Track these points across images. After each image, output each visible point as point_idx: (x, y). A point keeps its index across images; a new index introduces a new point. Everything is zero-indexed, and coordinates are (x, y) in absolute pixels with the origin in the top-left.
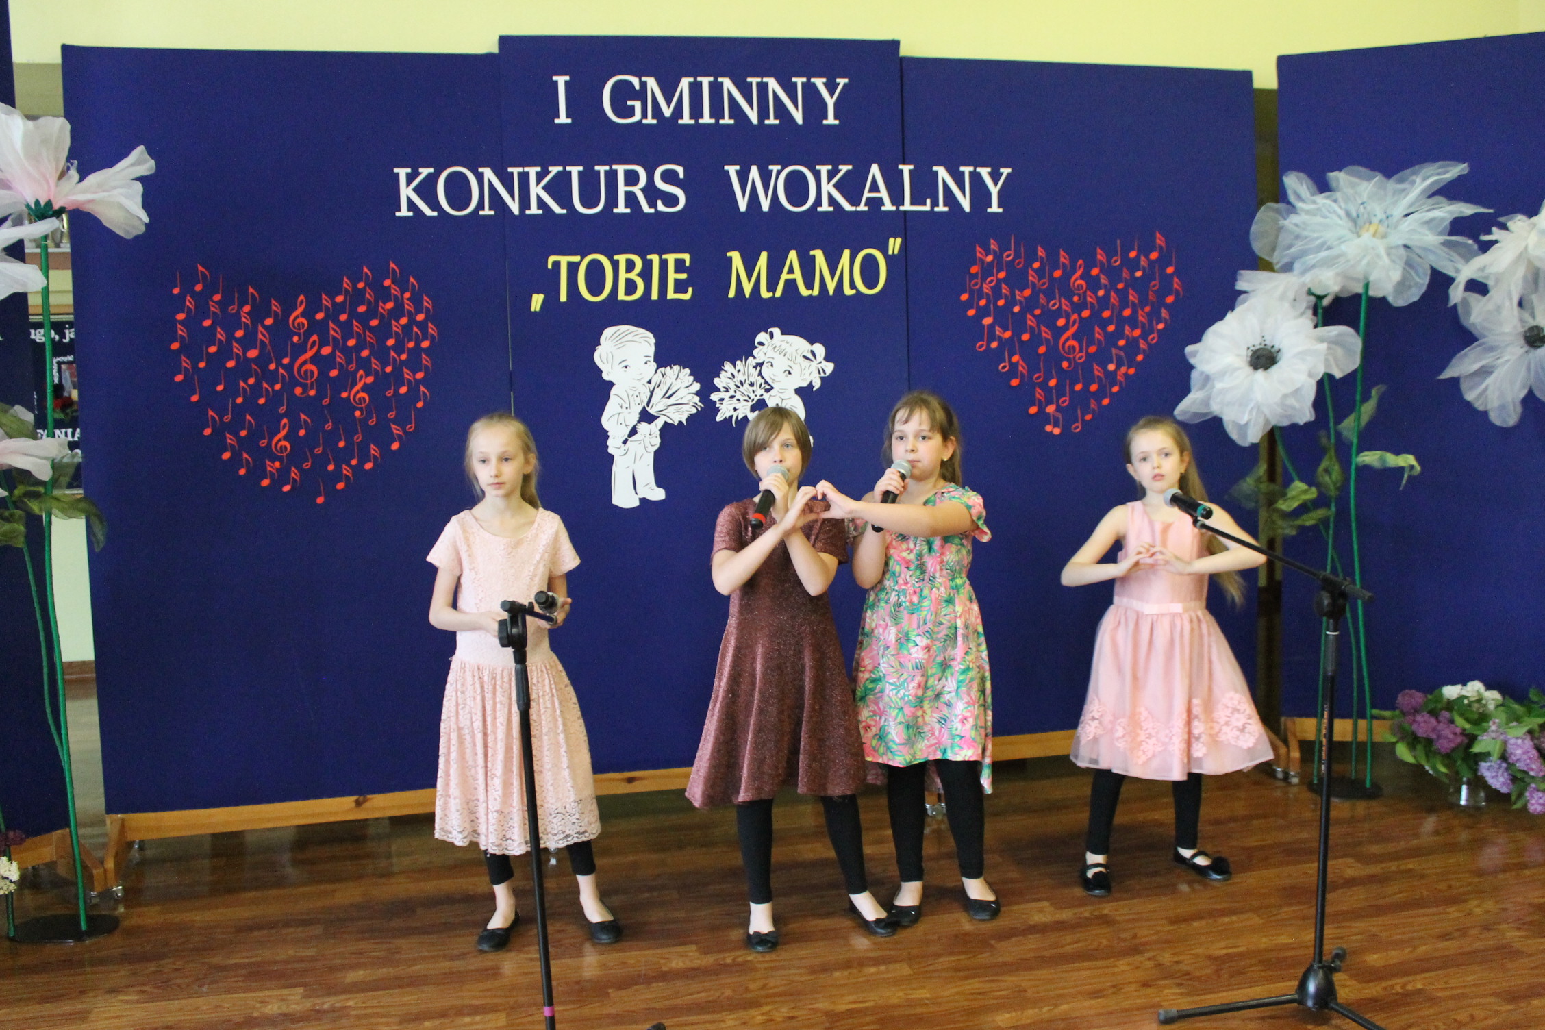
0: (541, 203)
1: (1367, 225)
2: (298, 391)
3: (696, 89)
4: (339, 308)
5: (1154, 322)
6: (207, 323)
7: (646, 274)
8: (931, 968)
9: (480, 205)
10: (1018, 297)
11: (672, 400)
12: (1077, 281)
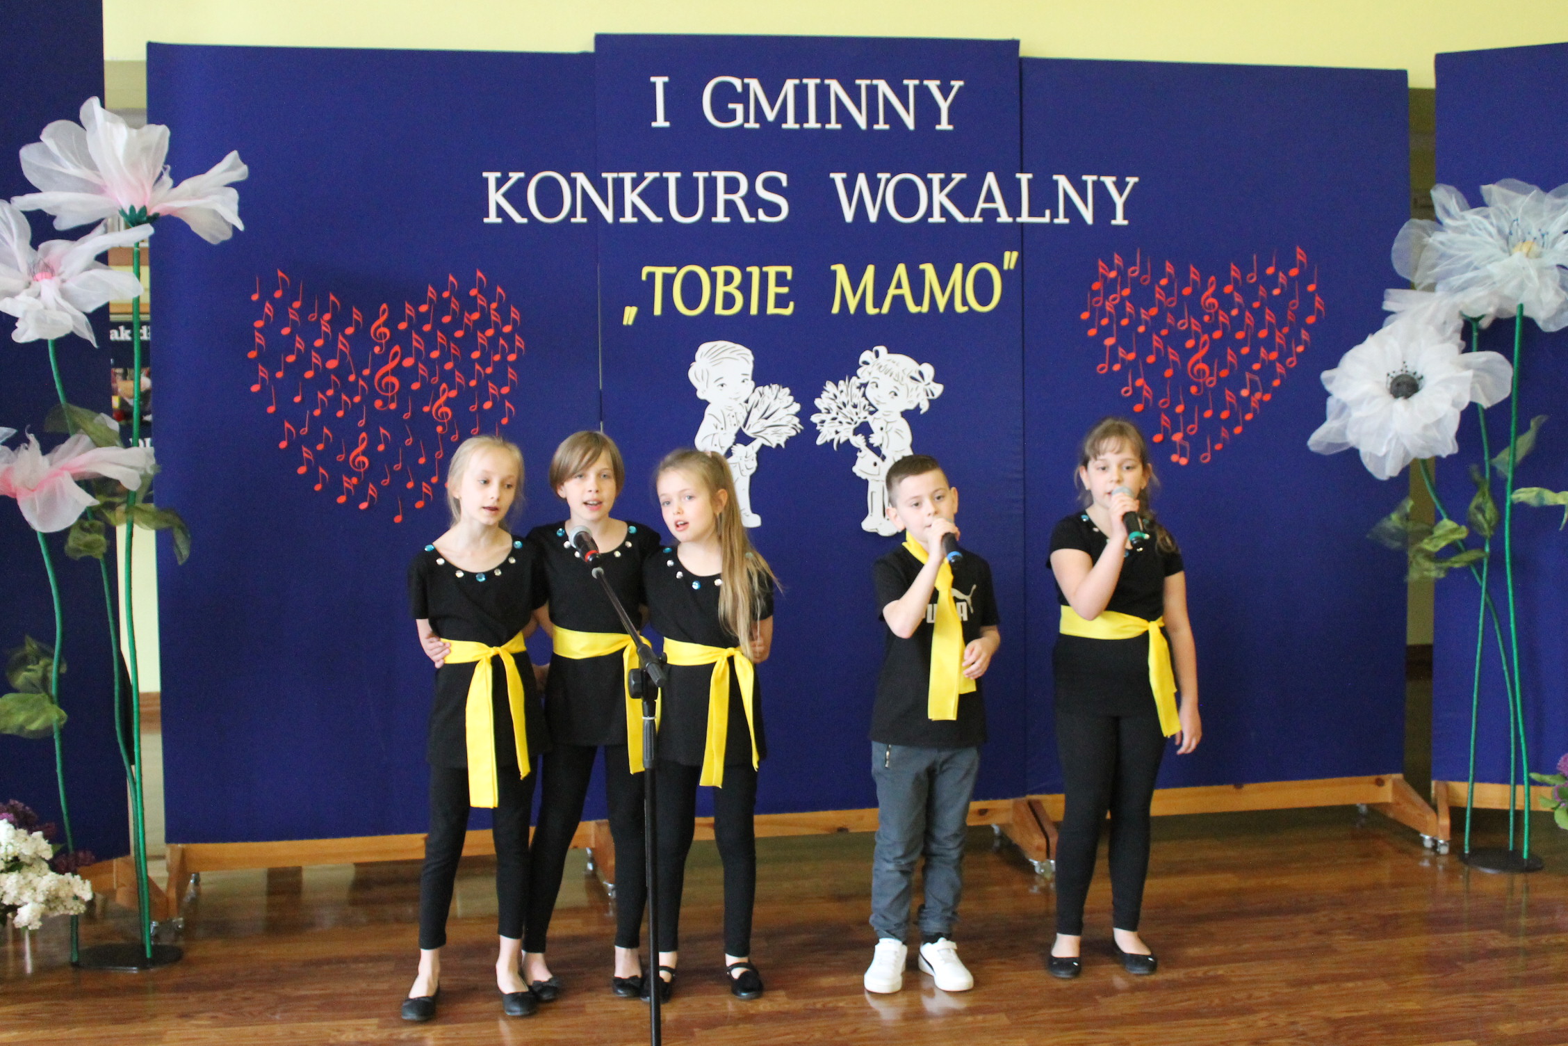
0: (636, 211)
1: (1520, 243)
2: (378, 404)
3: (801, 91)
4: (423, 318)
5: (1293, 346)
6: (286, 331)
7: (745, 288)
8: (1033, 1019)
9: (572, 213)
10: (1143, 316)
11: (770, 422)
12: (1208, 299)
